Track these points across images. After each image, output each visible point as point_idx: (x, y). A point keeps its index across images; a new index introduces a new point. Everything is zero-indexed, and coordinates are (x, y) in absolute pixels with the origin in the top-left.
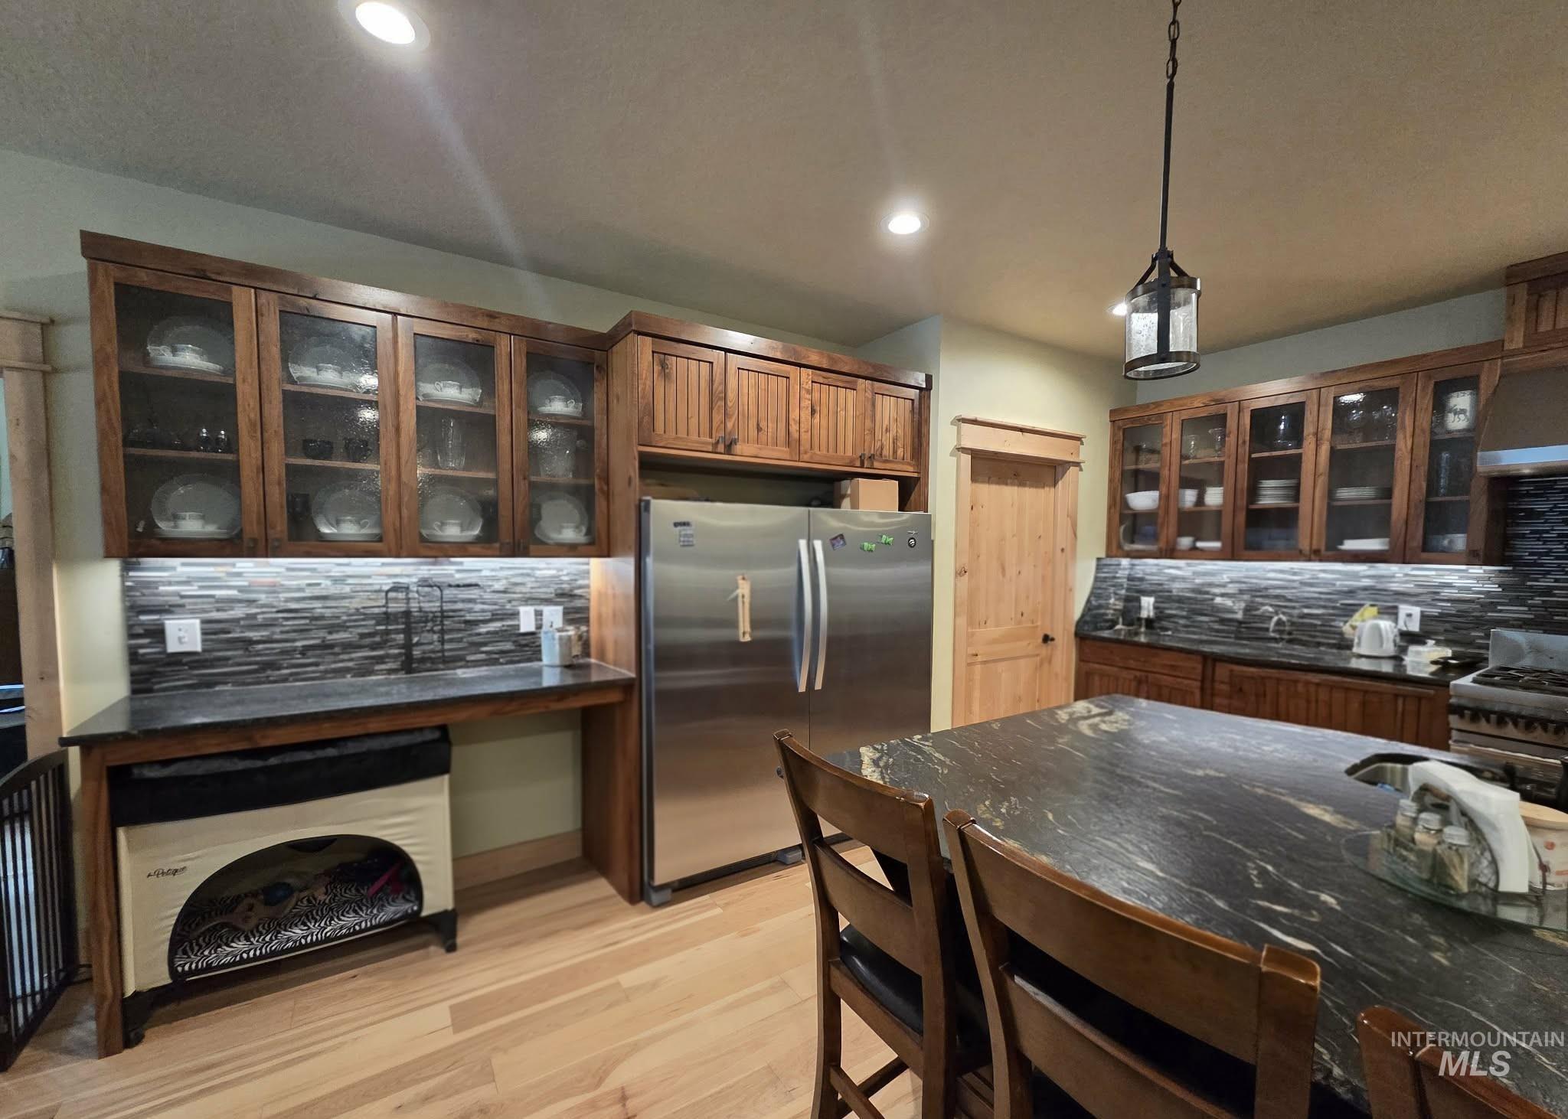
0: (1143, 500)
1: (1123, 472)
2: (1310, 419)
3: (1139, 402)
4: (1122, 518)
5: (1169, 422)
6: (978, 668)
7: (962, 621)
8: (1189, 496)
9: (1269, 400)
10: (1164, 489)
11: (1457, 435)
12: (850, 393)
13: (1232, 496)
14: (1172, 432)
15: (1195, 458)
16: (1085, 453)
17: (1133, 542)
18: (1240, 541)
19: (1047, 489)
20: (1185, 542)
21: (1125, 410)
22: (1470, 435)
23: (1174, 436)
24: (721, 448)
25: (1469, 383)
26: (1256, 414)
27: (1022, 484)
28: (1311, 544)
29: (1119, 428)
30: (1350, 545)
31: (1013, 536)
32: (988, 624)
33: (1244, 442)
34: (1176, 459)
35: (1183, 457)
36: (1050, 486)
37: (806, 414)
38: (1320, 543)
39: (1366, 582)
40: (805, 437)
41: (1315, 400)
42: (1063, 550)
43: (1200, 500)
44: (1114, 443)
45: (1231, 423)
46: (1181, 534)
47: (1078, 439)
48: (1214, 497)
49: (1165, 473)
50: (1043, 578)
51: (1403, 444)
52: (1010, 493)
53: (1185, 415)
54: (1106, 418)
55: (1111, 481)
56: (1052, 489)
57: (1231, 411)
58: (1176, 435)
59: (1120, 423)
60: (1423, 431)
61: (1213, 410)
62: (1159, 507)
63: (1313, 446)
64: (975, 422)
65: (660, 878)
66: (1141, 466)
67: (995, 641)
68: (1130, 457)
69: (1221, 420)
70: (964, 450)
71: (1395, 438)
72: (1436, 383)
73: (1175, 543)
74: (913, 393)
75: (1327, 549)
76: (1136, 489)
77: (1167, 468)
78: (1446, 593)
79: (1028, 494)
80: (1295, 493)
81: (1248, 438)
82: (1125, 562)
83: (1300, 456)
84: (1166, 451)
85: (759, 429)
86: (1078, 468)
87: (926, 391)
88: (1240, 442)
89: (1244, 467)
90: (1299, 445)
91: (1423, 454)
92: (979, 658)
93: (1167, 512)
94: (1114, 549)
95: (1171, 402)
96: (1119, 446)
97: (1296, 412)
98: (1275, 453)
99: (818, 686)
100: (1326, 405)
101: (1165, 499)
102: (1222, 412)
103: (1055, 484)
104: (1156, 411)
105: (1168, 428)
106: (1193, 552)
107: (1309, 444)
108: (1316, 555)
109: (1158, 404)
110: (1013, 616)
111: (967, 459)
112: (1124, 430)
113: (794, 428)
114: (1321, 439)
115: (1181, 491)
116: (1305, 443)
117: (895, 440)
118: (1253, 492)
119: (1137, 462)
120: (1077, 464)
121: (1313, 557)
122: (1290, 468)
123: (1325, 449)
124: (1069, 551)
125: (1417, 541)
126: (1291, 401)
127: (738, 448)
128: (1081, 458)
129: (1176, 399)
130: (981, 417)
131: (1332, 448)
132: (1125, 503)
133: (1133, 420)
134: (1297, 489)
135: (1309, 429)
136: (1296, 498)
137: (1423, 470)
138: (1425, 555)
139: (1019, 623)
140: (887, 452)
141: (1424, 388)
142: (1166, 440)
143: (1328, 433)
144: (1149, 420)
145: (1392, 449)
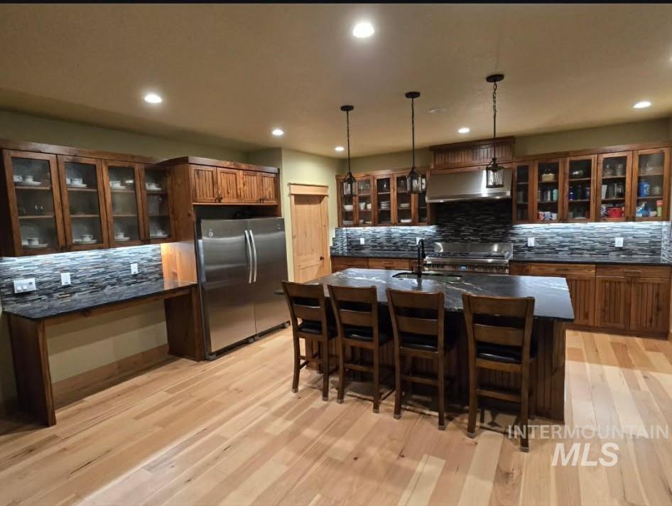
0: (348, 208)
1: (341, 199)
2: (391, 184)
4: (342, 214)
6: (301, 271)
7: (296, 255)
8: (362, 206)
9: (381, 177)
10: (354, 203)
12: (255, 178)
13: (373, 206)
16: (329, 192)
17: (346, 222)
18: (377, 221)
19: (318, 204)
20: (362, 221)
21: (340, 175)
22: (425, 190)
24: (217, 201)
26: (378, 181)
27: (310, 204)
28: (394, 221)
29: (339, 182)
30: (403, 221)
34: (357, 193)
35: (359, 193)
37: (242, 186)
38: (396, 221)
39: (409, 232)
40: (242, 194)
41: (392, 178)
42: (324, 226)
43: (366, 207)
45: (372, 182)
46: (360, 219)
47: (327, 187)
48: (369, 206)
49: (354, 199)
50: (319, 236)
52: (306, 207)
53: (359, 179)
55: (338, 201)
56: (320, 205)
57: (371, 179)
58: (357, 186)
61: (366, 178)
62: (353, 210)
64: (295, 184)
65: (213, 350)
69: (368, 181)
70: (292, 194)
73: (359, 222)
74: (273, 175)
75: (398, 222)
76: (346, 204)
77: (355, 197)
78: (427, 233)
79: (312, 207)
81: (376, 188)
82: (344, 229)
83: (389, 194)
85: (228, 193)
87: (278, 174)
88: (374, 189)
89: (376, 197)
90: (389, 191)
93: (356, 210)
94: (340, 225)
96: (339, 188)
97: (388, 180)
98: (384, 193)
99: (255, 280)
100: (395, 179)
101: (355, 207)
102: (369, 179)
103: (320, 202)
106: (365, 225)
107: (392, 190)
108: (395, 224)
110: (310, 251)
111: (293, 197)
113: (239, 191)
114: (394, 189)
115: (360, 204)
117: (270, 192)
118: (379, 205)
120: (327, 196)
122: (387, 198)
123: (395, 192)
124: (326, 226)
125: (417, 220)
126: (386, 177)
127: (222, 201)
128: (328, 194)
130: (296, 183)
131: (397, 193)
132: (343, 208)
134: (390, 203)
135: (391, 186)
136: (390, 206)
137: (417, 200)
138: (419, 223)
140: (268, 197)
143: (396, 187)
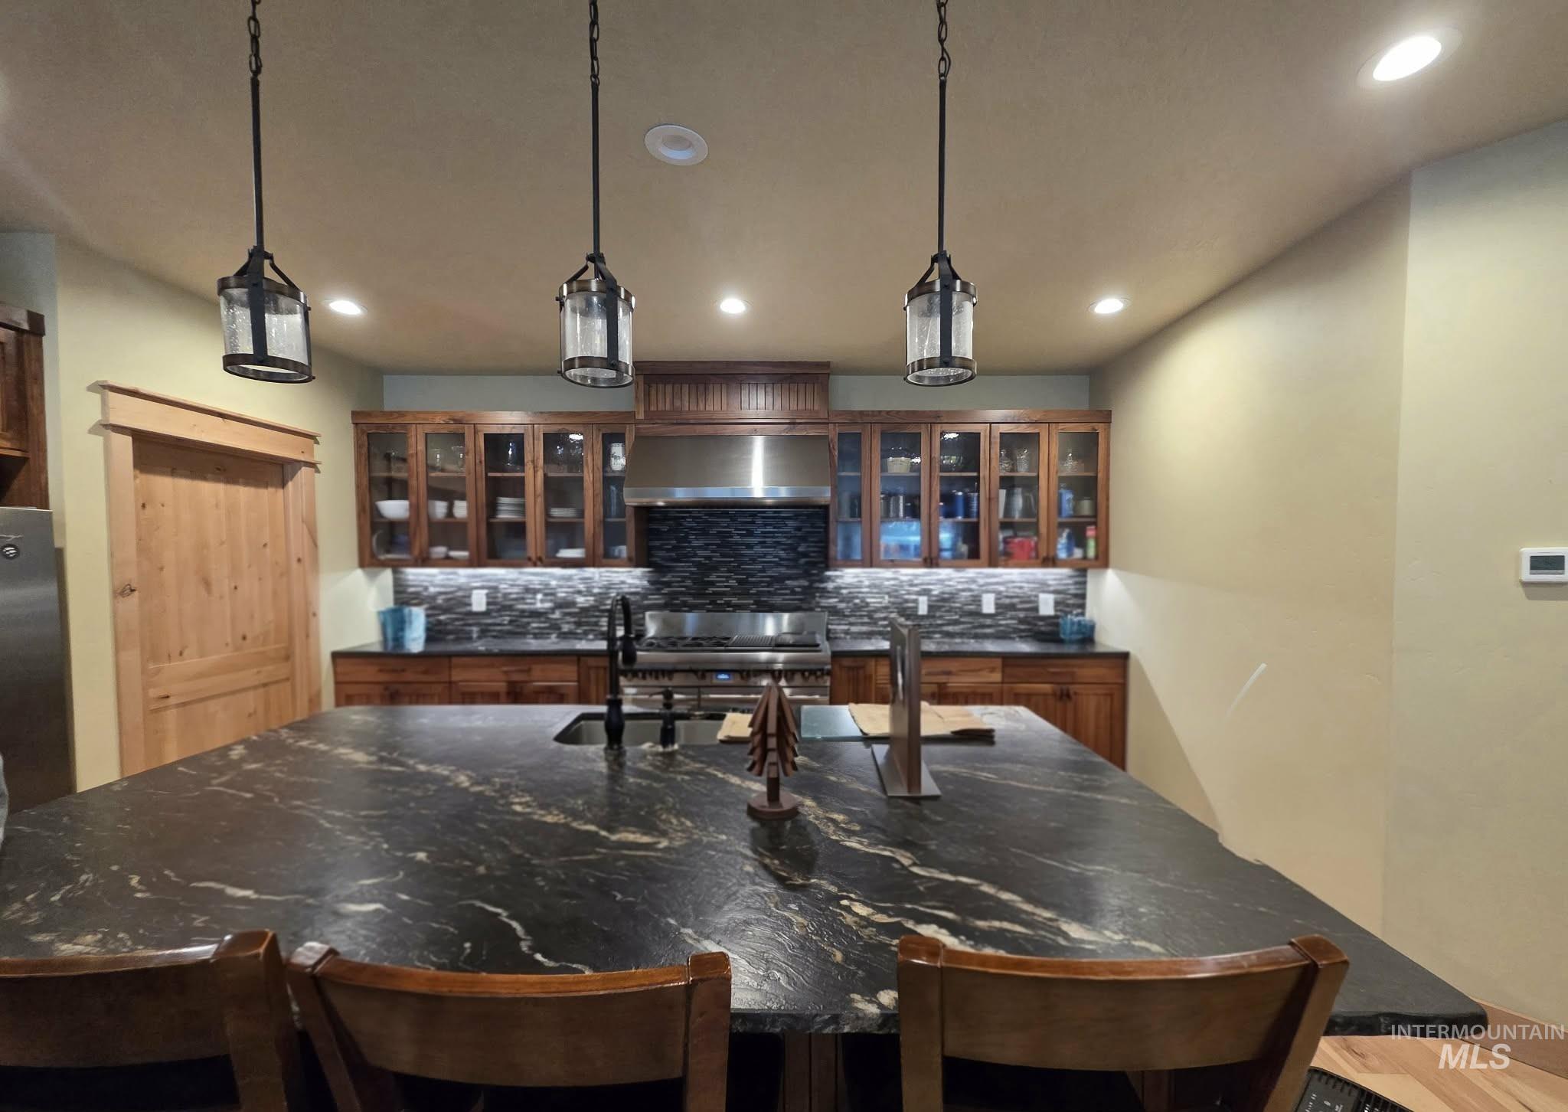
0: (394, 509)
1: (371, 479)
2: (528, 449)
3: (387, 409)
4: (374, 526)
5: (413, 433)
6: (171, 712)
7: (132, 657)
8: (440, 508)
9: (498, 428)
10: (413, 498)
11: (617, 475)
13: (474, 509)
14: (416, 444)
15: (443, 470)
16: (319, 454)
17: (388, 552)
18: (484, 551)
19: (271, 490)
20: (440, 551)
21: (368, 414)
22: (623, 475)
23: (419, 448)
25: (620, 438)
26: (488, 437)
27: (232, 481)
28: (536, 553)
29: (363, 432)
30: (561, 554)
31: (222, 543)
32: (186, 653)
33: (481, 462)
34: (422, 469)
35: (430, 468)
36: (276, 487)
38: (542, 553)
41: (531, 434)
42: (299, 560)
43: (450, 513)
44: (358, 446)
45: (469, 443)
46: (434, 544)
47: (311, 437)
48: (461, 509)
49: (413, 483)
50: (275, 593)
51: (588, 477)
52: (212, 492)
53: (429, 429)
54: (348, 420)
55: (358, 486)
56: (280, 491)
57: (468, 431)
58: (421, 447)
59: (364, 427)
60: (598, 468)
61: (453, 428)
62: (410, 517)
63: (532, 471)
66: (394, 474)
67: (200, 675)
68: (379, 465)
69: (459, 438)
70: (117, 428)
71: (582, 471)
72: (603, 435)
73: (428, 553)
75: (547, 557)
76: (390, 497)
77: (415, 478)
79: (243, 493)
80: (522, 508)
81: (483, 459)
83: (523, 478)
84: (412, 461)
86: (313, 470)
87: (31, 334)
88: (478, 461)
89: (482, 484)
90: (522, 469)
91: (599, 485)
92: (172, 701)
94: (368, 559)
95: (415, 414)
96: (365, 450)
97: (518, 442)
98: (506, 475)
100: (539, 439)
101: (415, 509)
102: (461, 431)
103: (283, 485)
104: (399, 421)
105: (414, 439)
106: (447, 562)
107: (529, 468)
109: (401, 414)
110: (229, 640)
111: (123, 440)
112: (369, 435)
114: (537, 467)
115: (431, 502)
116: (526, 468)
118: (492, 508)
119: (389, 469)
120: (311, 465)
121: (539, 563)
122: (517, 488)
123: (540, 474)
124: (307, 562)
125: (601, 550)
126: (514, 431)
128: (316, 459)
129: (418, 413)
131: (545, 475)
132: (376, 512)
133: (379, 426)
135: (528, 457)
136: (523, 513)
137: (600, 499)
138: (604, 561)
139: (237, 649)
141: (597, 436)
142: (412, 451)
143: (541, 462)
144: (393, 428)
145: (581, 479)
